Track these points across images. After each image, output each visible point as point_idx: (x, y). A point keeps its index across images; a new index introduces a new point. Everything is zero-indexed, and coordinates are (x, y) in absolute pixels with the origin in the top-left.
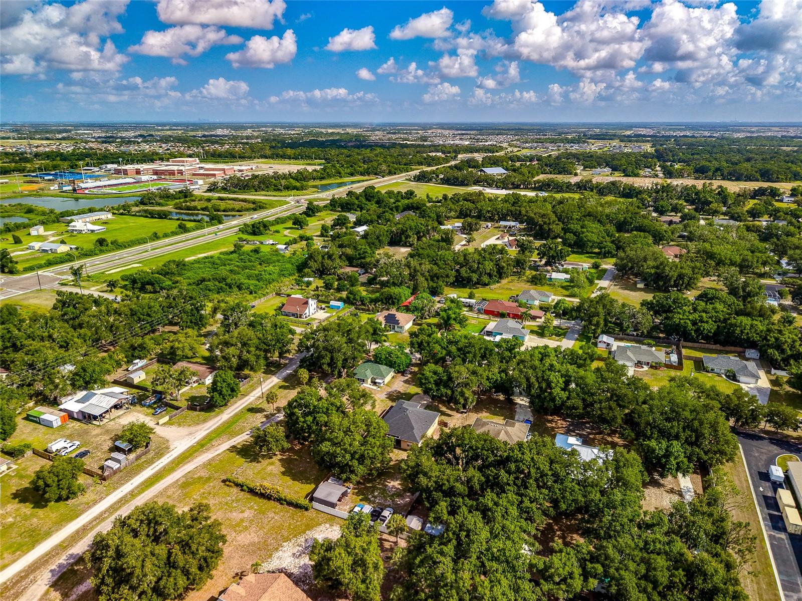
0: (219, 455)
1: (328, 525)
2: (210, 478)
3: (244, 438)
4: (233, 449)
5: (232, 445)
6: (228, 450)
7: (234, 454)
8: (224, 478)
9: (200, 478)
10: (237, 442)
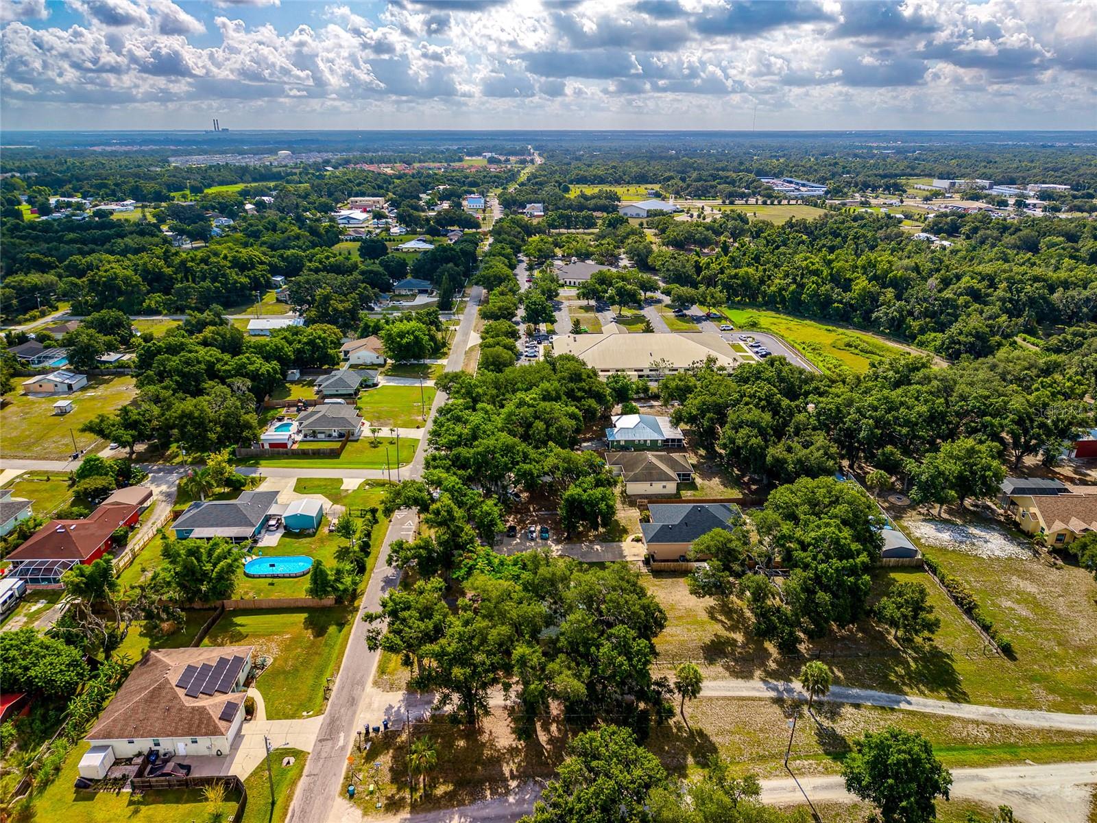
0: (992, 705)
1: (923, 541)
2: (1032, 679)
3: (921, 700)
4: (958, 696)
5: (956, 705)
6: (968, 702)
7: (965, 687)
8: (1008, 663)
9: (1051, 691)
10: (940, 703)
